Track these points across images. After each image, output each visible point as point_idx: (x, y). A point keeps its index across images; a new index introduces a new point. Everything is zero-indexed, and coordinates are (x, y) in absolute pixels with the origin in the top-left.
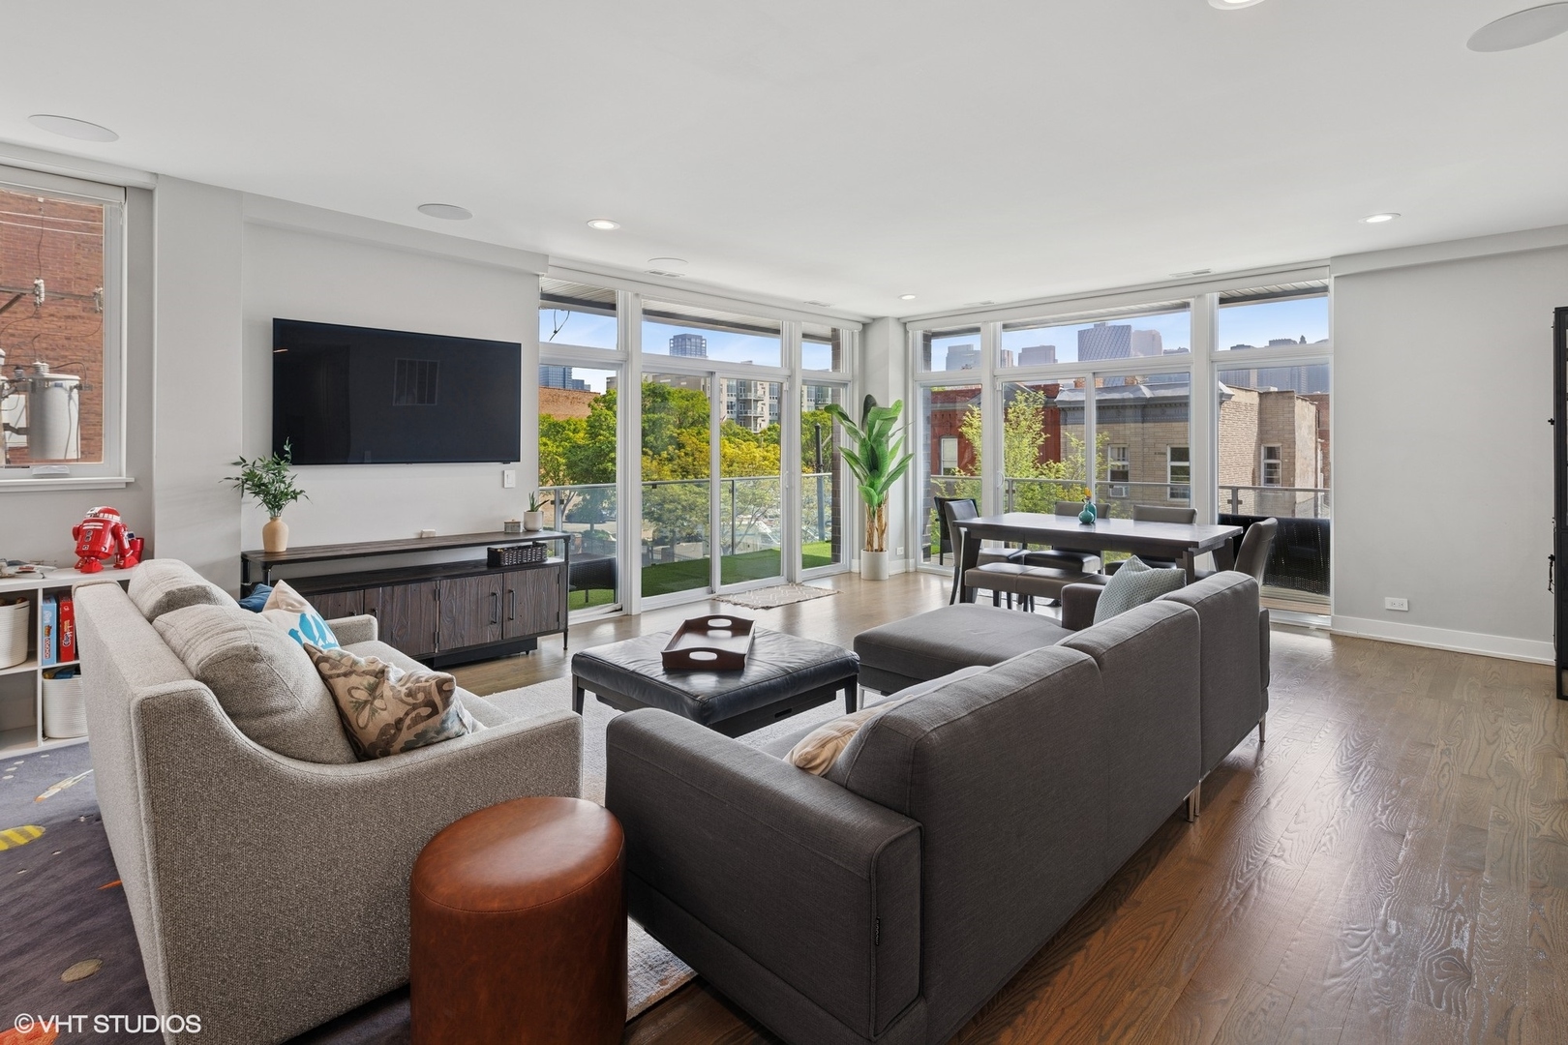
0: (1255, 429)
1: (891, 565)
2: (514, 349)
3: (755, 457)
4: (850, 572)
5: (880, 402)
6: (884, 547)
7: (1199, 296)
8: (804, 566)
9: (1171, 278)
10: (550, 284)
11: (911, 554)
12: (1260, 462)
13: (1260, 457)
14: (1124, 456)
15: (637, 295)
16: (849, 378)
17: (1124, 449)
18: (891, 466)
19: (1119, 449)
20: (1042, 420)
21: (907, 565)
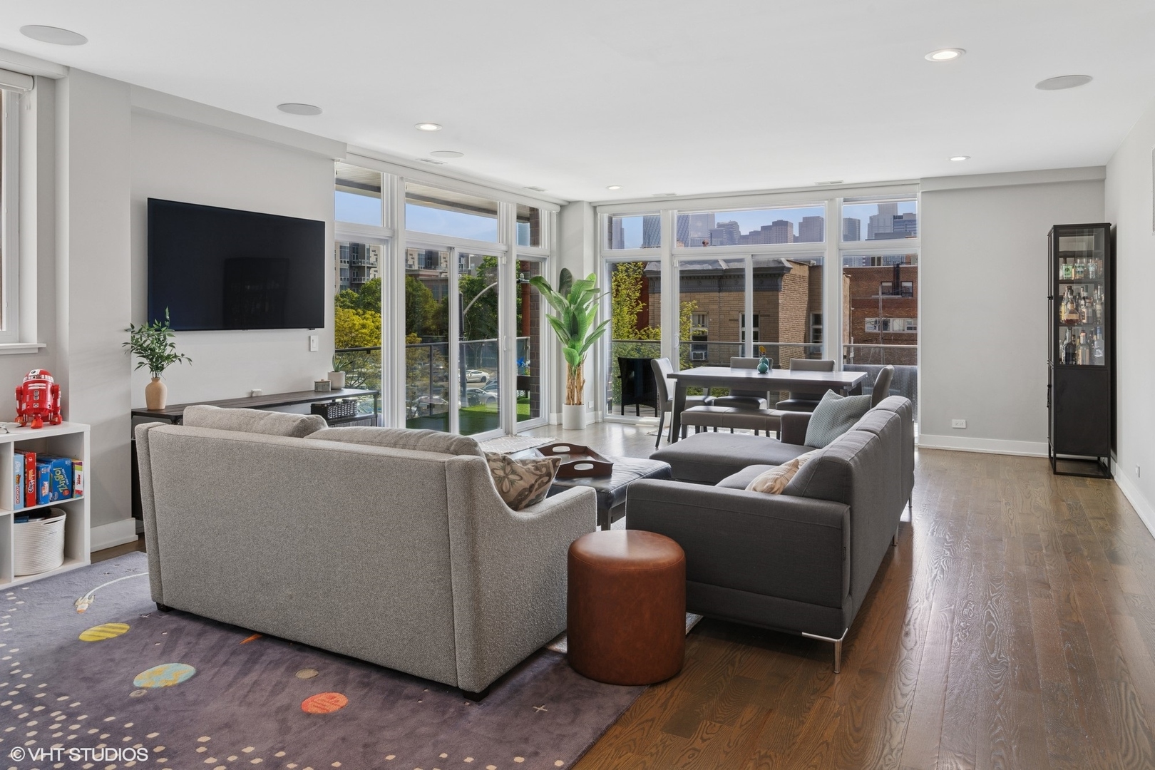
0: (806, 298)
1: (587, 417)
2: (319, 226)
3: (354, 324)
4: (549, 425)
5: (576, 277)
6: (582, 401)
7: (831, 200)
8: (518, 420)
9: (814, 185)
10: (343, 168)
11: (599, 408)
12: (809, 328)
13: (809, 323)
14: (703, 323)
15: (402, 178)
16: (548, 253)
17: (703, 316)
18: (589, 331)
19: (699, 316)
20: (640, 289)
21: (596, 416)
